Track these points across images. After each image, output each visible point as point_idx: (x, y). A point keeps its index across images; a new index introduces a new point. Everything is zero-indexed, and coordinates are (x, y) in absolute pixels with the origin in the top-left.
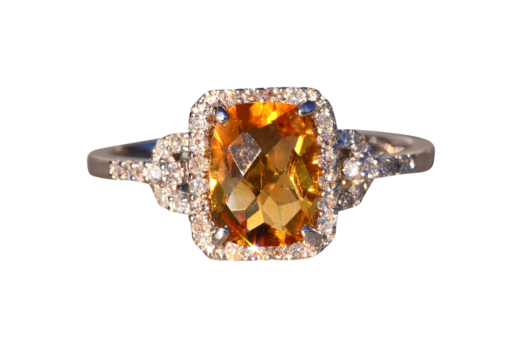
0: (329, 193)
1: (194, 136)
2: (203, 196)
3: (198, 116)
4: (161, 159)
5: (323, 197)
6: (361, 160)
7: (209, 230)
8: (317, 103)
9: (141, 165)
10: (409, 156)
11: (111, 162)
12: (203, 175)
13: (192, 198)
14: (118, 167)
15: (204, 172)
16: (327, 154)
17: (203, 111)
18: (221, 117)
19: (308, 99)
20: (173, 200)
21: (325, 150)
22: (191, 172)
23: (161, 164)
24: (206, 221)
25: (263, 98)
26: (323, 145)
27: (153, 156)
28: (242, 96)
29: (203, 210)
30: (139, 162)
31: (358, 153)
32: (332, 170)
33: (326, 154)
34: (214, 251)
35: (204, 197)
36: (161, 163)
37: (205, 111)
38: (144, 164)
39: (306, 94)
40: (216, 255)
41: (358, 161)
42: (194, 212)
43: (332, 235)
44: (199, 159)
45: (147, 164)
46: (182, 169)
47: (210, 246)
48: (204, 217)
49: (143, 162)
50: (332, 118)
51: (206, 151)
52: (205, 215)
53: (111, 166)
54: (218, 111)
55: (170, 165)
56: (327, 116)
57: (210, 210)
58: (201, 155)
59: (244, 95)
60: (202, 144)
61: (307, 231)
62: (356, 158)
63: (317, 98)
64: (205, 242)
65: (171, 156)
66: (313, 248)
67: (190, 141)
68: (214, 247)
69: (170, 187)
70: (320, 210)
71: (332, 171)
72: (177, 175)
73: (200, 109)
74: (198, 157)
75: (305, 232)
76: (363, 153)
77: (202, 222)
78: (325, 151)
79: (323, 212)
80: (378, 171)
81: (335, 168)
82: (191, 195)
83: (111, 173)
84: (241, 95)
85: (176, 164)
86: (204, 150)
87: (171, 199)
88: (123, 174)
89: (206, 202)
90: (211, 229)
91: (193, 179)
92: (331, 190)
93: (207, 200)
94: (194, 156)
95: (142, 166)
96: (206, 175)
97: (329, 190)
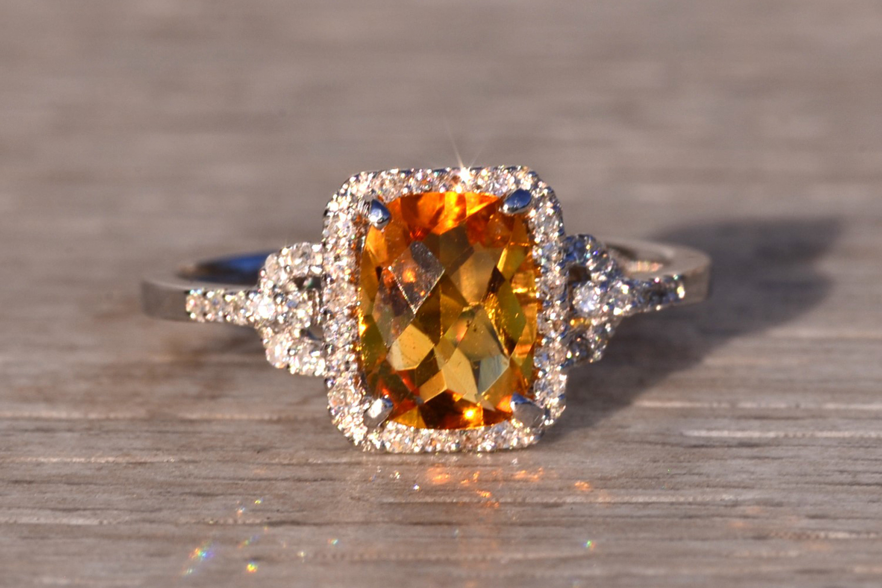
0: (553, 340)
1: (332, 249)
2: (347, 347)
3: (338, 216)
4: (275, 286)
5: (543, 348)
6: (603, 285)
7: (357, 402)
8: (533, 193)
9: (241, 297)
10: (676, 277)
11: (187, 293)
12: (347, 312)
13: (329, 350)
14: (202, 299)
15: (348, 308)
16: (550, 276)
17: (345, 207)
18: (375, 217)
19: (517, 187)
20: (295, 354)
21: (547, 270)
22: (326, 308)
23: (276, 296)
24: (352, 388)
25: (444, 186)
26: (543, 262)
27: (260, 281)
28: (411, 183)
29: (347, 369)
30: (238, 292)
31: (598, 274)
32: (558, 302)
33: (547, 277)
34: (365, 438)
35: (349, 348)
36: (275, 294)
37: (349, 208)
38: (247, 294)
39: (515, 178)
40: (368, 443)
41: (598, 286)
42: (332, 373)
43: (558, 409)
44: (339, 285)
45: (251, 296)
46: (310, 303)
47: (359, 428)
48: (349, 382)
49: (245, 292)
50: (557, 217)
51: (351, 274)
52: (351, 378)
53: (188, 298)
54: (372, 207)
55: (290, 297)
56: (549, 214)
57: (359, 369)
58: (343, 279)
59: (412, 181)
60: (345, 261)
61: (519, 402)
62: (594, 283)
63: (532, 185)
64: (350, 422)
65: (291, 282)
66: (528, 430)
67: (324, 257)
68: (365, 429)
69: (290, 332)
70: (539, 369)
71: (557, 305)
72: (301, 313)
73: (341, 204)
74: (338, 284)
75: (516, 404)
76: (605, 274)
77: (345, 390)
78: (547, 272)
79: (544, 371)
80: (630, 302)
81: (563, 298)
82: (327, 346)
83: (188, 309)
84: (408, 180)
85: (299, 294)
86: (348, 271)
87: (292, 352)
88: (210, 312)
89: (353, 357)
90: (361, 400)
91: (330, 320)
92: (557, 335)
93: (355, 353)
94: (332, 281)
95: (243, 298)
96: (352, 312)
97: (553, 334)
